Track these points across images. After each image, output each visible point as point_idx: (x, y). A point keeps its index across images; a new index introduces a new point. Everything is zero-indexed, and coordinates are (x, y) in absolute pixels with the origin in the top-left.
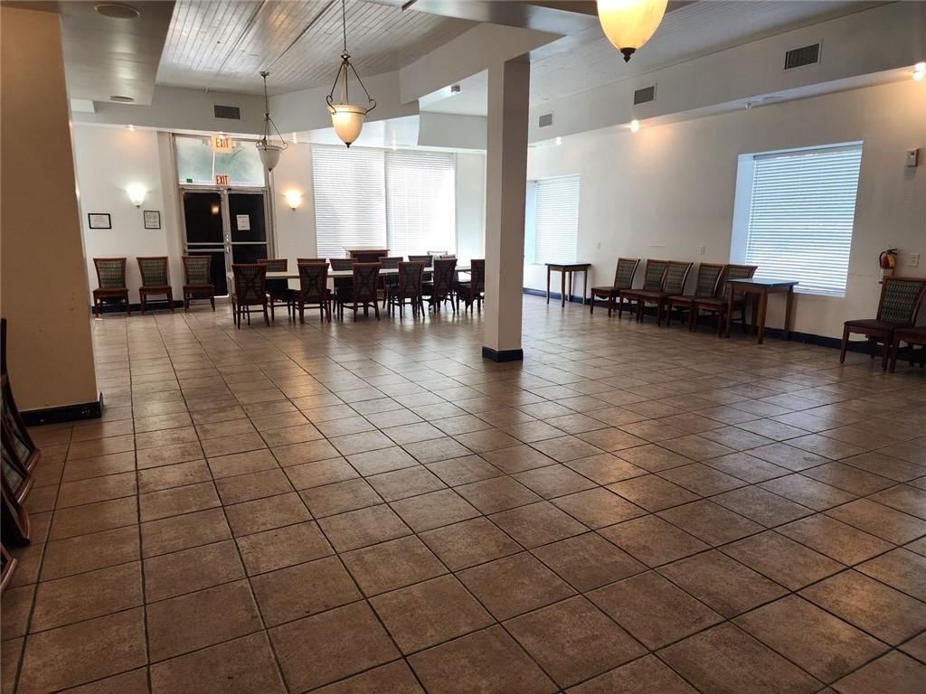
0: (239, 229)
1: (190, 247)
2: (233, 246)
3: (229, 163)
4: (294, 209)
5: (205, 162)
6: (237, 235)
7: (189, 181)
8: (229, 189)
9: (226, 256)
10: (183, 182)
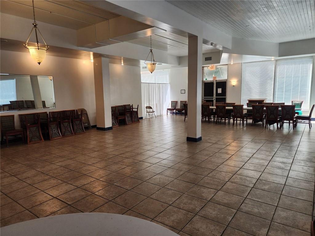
0: (218, 93)
1: (204, 98)
2: (216, 98)
3: (217, 73)
4: (234, 86)
5: (211, 73)
6: (217, 94)
7: (206, 79)
8: (216, 81)
9: (214, 101)
10: (204, 80)
